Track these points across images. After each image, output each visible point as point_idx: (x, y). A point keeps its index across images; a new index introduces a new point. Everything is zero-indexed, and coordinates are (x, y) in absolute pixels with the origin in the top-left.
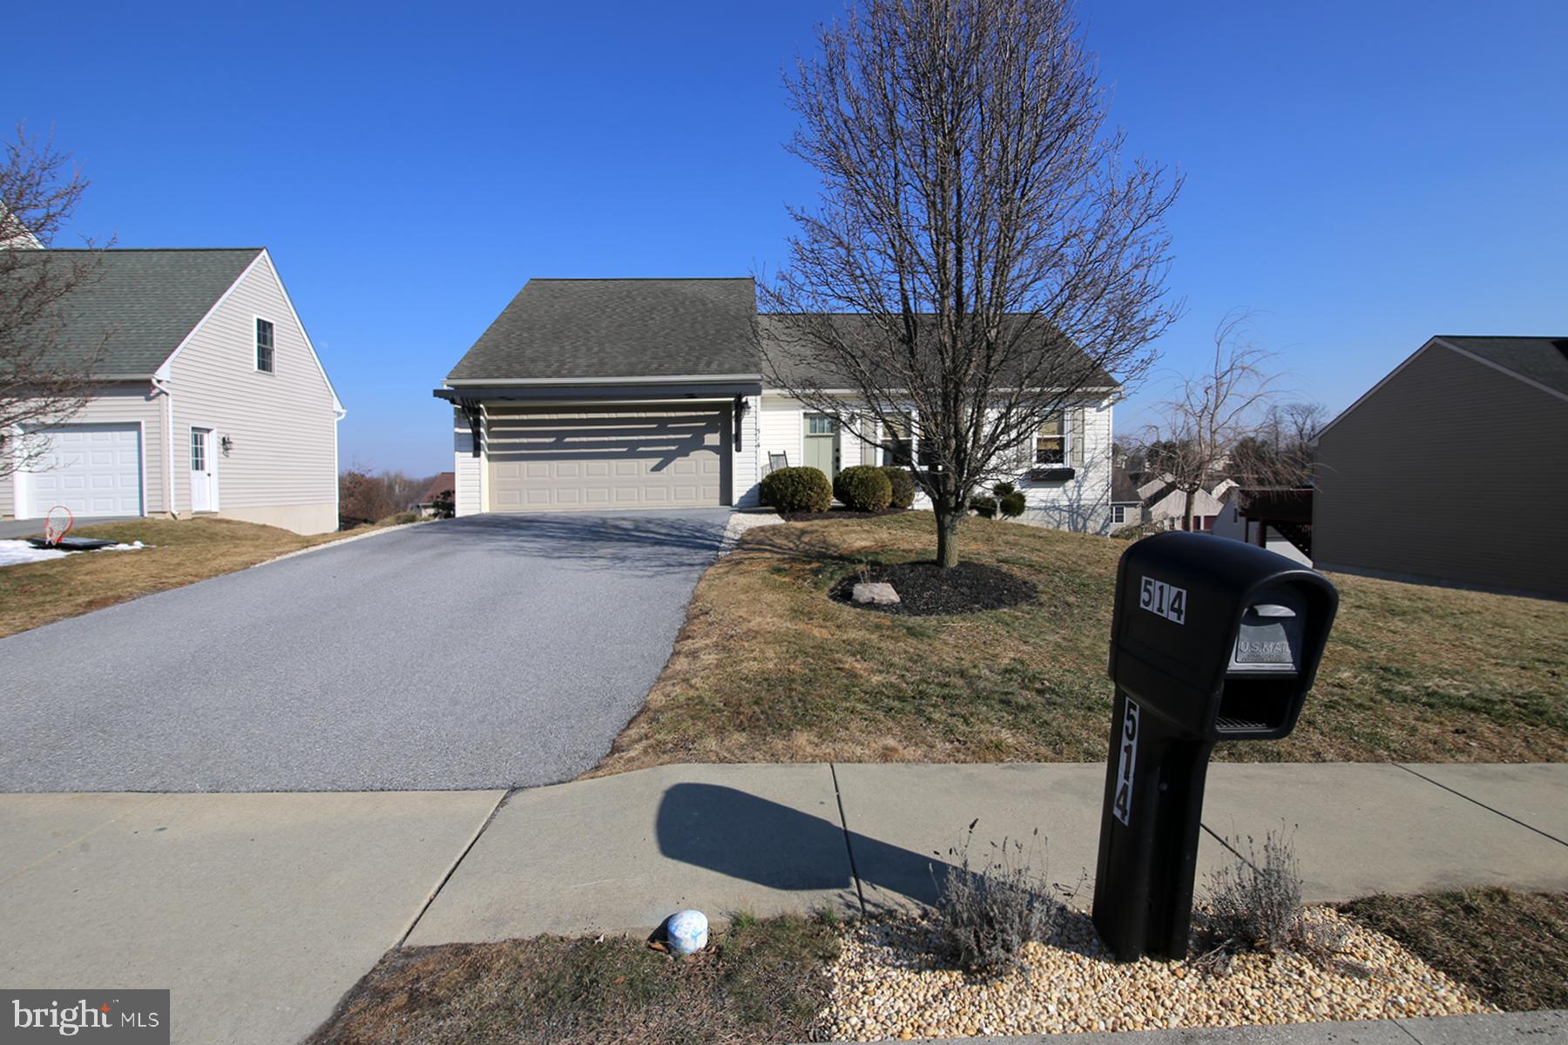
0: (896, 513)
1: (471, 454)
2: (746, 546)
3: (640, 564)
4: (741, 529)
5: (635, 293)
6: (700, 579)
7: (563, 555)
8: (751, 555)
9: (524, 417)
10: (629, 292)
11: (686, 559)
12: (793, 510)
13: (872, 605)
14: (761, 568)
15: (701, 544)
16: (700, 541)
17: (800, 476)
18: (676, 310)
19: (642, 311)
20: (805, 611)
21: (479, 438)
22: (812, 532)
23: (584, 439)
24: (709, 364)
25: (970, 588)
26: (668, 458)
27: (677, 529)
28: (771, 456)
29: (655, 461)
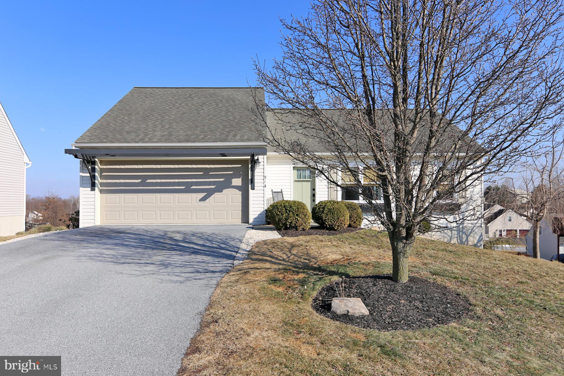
0: (352, 231)
1: (90, 189)
2: (254, 257)
3: (177, 270)
4: (252, 242)
5: (194, 95)
6: (218, 285)
7: (127, 261)
8: (257, 265)
9: (123, 167)
10: (190, 95)
11: (211, 267)
12: (286, 228)
13: (347, 318)
14: (261, 278)
15: (223, 254)
16: (223, 251)
17: (291, 207)
18: (217, 104)
19: (197, 105)
20: (295, 323)
21: (95, 179)
22: (298, 246)
23: (159, 181)
24: (235, 136)
25: (422, 302)
26: (209, 193)
27: (209, 241)
28: (273, 192)
29: (202, 195)
